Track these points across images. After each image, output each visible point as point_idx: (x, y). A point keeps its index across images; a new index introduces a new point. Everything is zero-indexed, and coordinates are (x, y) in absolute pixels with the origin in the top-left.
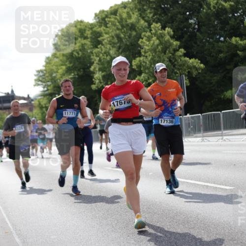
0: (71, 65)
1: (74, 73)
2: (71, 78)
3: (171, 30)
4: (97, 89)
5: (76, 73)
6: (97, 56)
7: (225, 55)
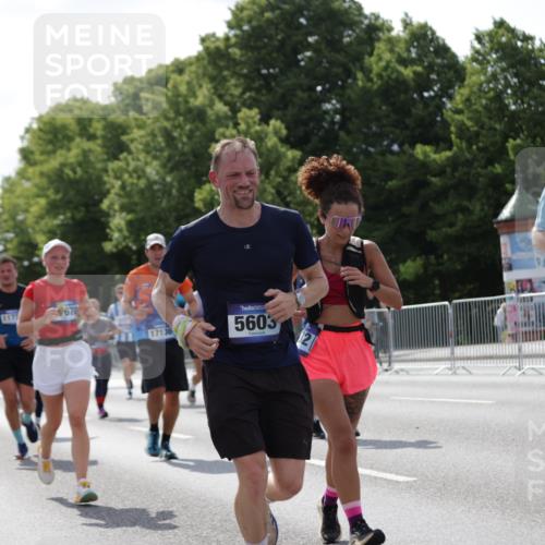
0: (59, 196)
1: (64, 214)
2: (58, 226)
3: (283, 126)
4: (114, 250)
5: (69, 215)
6: (117, 178)
7: (400, 183)
